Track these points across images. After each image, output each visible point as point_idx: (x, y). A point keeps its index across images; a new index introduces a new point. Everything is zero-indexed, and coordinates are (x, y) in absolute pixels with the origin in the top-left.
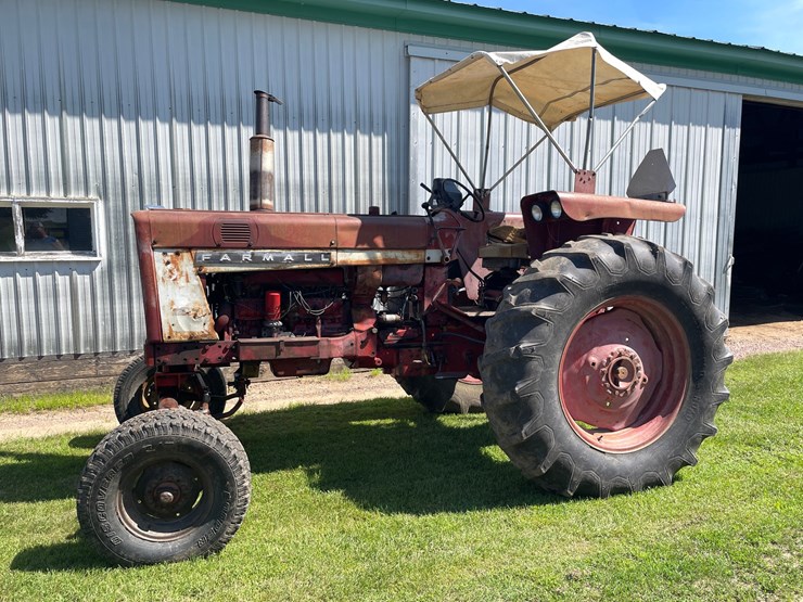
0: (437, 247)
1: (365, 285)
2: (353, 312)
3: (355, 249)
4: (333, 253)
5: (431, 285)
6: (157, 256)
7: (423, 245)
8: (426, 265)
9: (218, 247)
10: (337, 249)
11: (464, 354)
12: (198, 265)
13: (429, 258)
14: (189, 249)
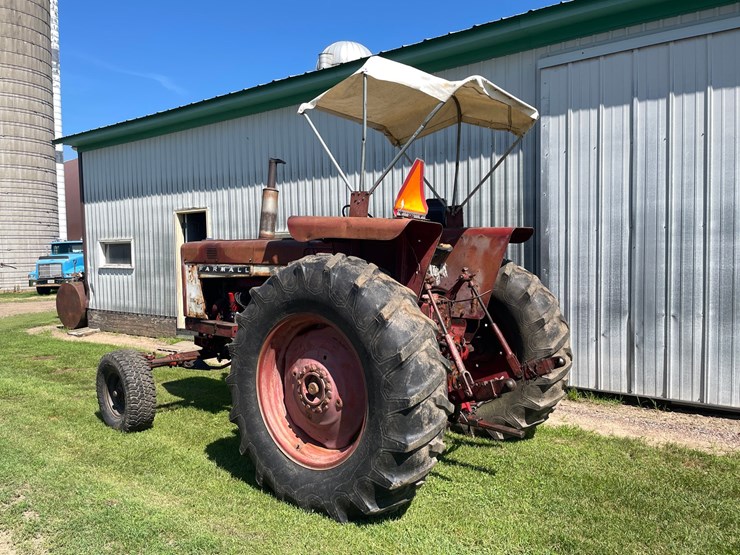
3: (262, 265)
4: (252, 267)
6: (186, 266)
9: (205, 263)
10: (254, 265)
12: (199, 273)
14: (196, 264)
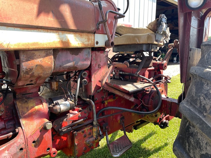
0: (103, 33)
1: (32, 76)
2: (19, 105)
5: (97, 68)
7: (93, 28)
8: (94, 49)
11: (119, 118)
13: (97, 43)
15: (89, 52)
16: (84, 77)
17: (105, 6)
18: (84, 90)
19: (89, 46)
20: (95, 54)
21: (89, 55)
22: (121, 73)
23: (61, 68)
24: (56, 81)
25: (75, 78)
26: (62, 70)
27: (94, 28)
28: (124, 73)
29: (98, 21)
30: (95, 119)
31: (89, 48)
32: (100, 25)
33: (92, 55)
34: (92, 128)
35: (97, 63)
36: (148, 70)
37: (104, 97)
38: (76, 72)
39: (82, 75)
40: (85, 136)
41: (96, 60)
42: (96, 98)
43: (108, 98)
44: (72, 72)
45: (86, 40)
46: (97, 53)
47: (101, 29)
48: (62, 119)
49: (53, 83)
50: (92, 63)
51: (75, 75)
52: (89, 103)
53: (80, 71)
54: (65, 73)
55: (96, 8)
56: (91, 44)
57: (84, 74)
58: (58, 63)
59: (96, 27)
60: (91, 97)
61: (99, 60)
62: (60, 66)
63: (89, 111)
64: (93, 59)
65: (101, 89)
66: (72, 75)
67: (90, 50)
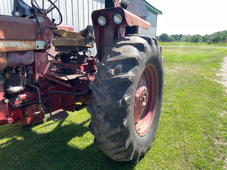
0: (42, 39)
5: (39, 64)
8: (35, 51)
11: (60, 100)
13: (38, 47)
15: (32, 53)
16: (29, 70)
17: (42, 21)
18: (30, 80)
19: (32, 49)
20: (37, 54)
21: (32, 55)
22: (62, 68)
23: (12, 64)
24: (9, 73)
25: (23, 71)
26: (13, 65)
27: (34, 37)
28: (64, 68)
29: (37, 32)
30: (40, 99)
31: (32, 50)
32: (39, 35)
33: (34, 55)
34: (38, 105)
35: (39, 60)
36: (83, 65)
37: (47, 84)
38: (23, 67)
39: (28, 69)
40: (33, 110)
41: (38, 58)
42: (40, 85)
43: (50, 86)
44: (20, 67)
45: (29, 45)
46: (39, 53)
47: (40, 38)
48: (15, 98)
49: (6, 74)
50: (35, 60)
51: (23, 69)
52: (35, 89)
53: (26, 66)
54: (15, 67)
55: (35, 23)
56: (33, 48)
57: (29, 68)
58: (10, 61)
59: (36, 37)
60: (36, 84)
61: (40, 58)
62: (12, 63)
63: (35, 94)
64: (35, 57)
65: (44, 78)
66: (20, 69)
67: (33, 52)
